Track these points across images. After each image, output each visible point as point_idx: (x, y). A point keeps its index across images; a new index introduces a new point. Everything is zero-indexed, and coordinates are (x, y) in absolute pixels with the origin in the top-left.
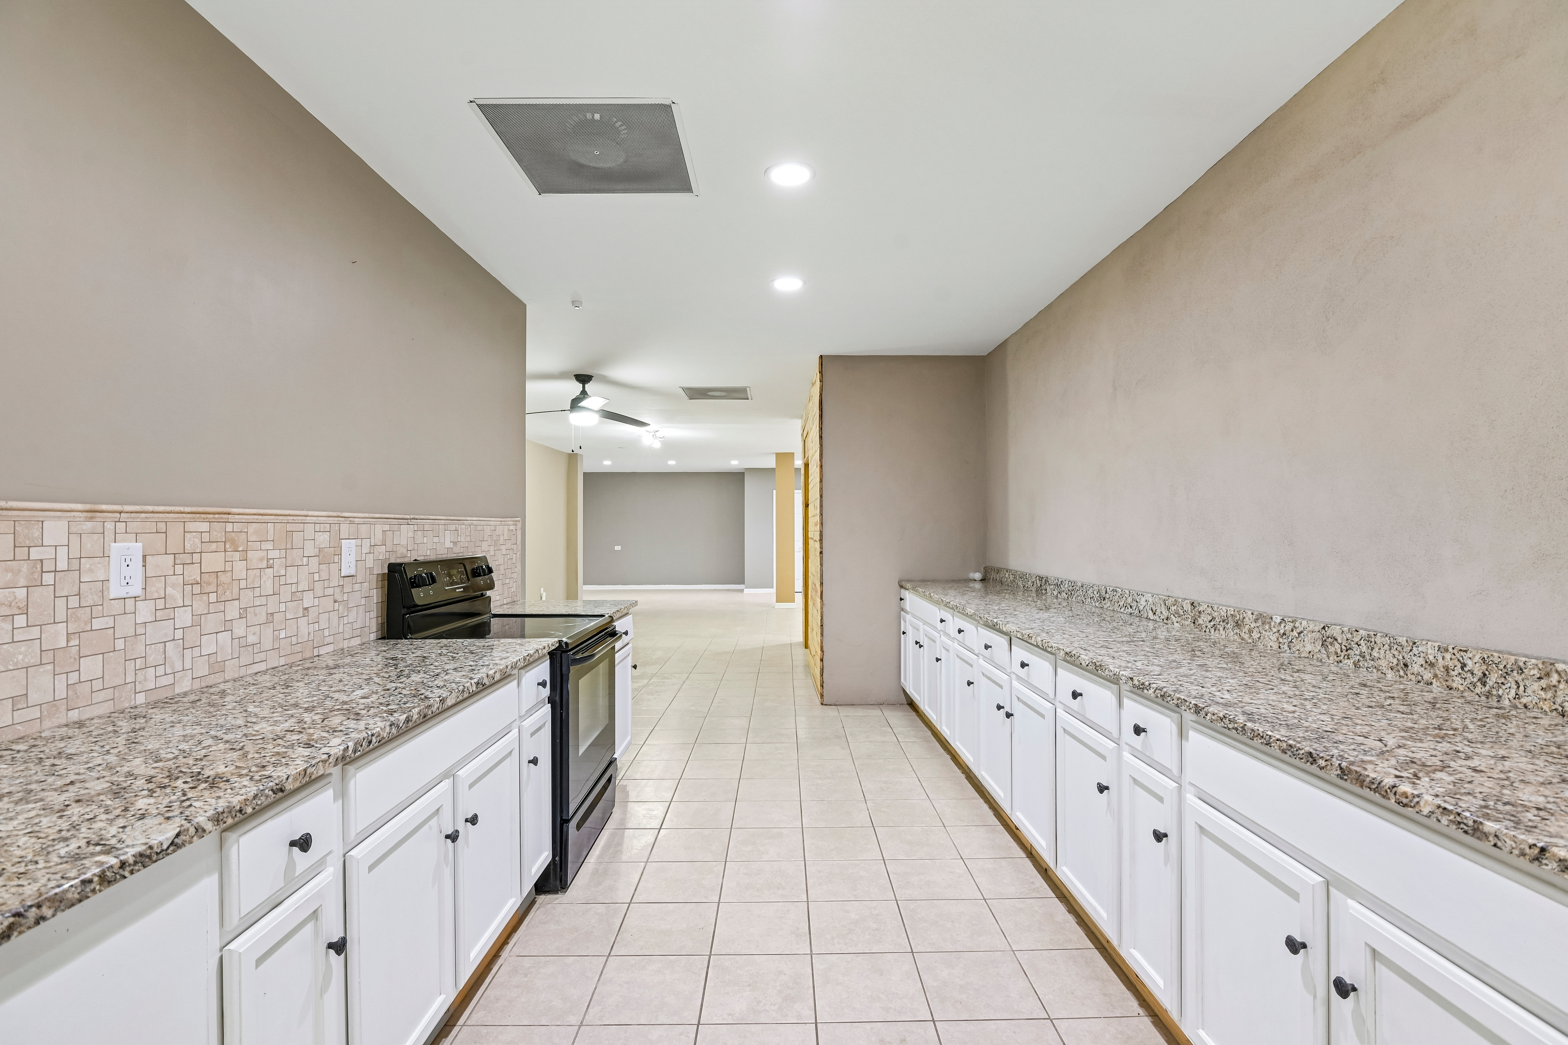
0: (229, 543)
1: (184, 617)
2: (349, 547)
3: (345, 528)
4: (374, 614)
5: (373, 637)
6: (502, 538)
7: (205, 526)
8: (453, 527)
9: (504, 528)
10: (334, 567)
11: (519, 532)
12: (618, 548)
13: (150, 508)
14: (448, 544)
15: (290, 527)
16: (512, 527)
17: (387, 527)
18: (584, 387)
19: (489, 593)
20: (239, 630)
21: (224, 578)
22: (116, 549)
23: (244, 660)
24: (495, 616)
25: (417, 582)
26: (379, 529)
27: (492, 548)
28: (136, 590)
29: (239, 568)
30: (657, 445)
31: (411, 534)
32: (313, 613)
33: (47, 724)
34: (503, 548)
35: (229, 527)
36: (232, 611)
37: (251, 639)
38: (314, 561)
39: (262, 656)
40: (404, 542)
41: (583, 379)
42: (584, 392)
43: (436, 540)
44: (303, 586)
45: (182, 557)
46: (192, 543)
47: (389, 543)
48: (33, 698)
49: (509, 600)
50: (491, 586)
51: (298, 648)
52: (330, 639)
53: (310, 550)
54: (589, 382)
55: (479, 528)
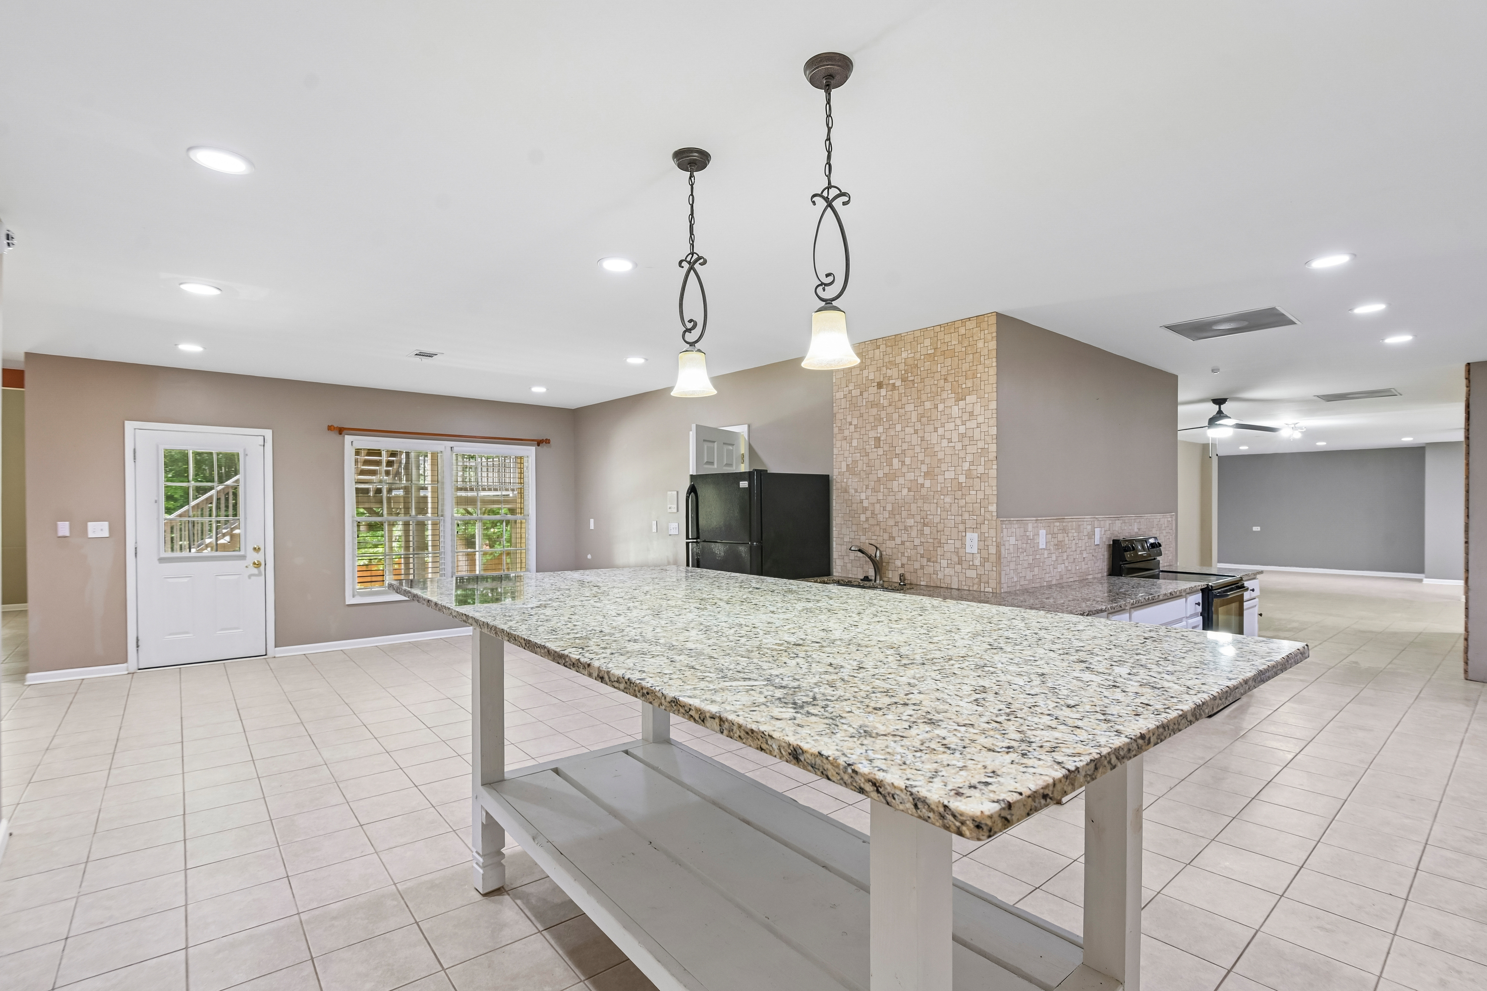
0: (1064, 530)
1: (1054, 558)
2: (1097, 530)
3: (1096, 523)
4: (1106, 563)
5: (1105, 574)
6: (1163, 526)
7: (1058, 524)
8: (1138, 521)
9: (1164, 520)
10: (1093, 540)
11: (1174, 522)
12: (1256, 529)
13: (1047, 518)
14: (1136, 530)
15: (1080, 523)
16: (1170, 519)
17: (1110, 522)
18: (1220, 408)
19: (1158, 558)
20: (1067, 564)
21: (1063, 543)
22: (1041, 532)
23: (1068, 576)
24: (1162, 571)
25: (1126, 549)
26: (1108, 522)
27: (1158, 532)
28: (1045, 547)
29: (1067, 539)
30: (1297, 435)
31: (1120, 525)
32: (1086, 560)
33: (1030, 586)
34: (1164, 532)
35: (1064, 524)
36: (1065, 555)
37: (1069, 568)
38: (1086, 537)
39: (1072, 575)
40: (1117, 529)
41: (1219, 402)
42: (1220, 412)
43: (1130, 527)
44: (1083, 549)
45: (1054, 535)
46: (1056, 530)
47: (1111, 530)
48: (1028, 578)
49: (1168, 564)
50: (1160, 554)
51: (1082, 574)
52: (1091, 573)
53: (1085, 533)
54: (1225, 403)
55: (1151, 520)
